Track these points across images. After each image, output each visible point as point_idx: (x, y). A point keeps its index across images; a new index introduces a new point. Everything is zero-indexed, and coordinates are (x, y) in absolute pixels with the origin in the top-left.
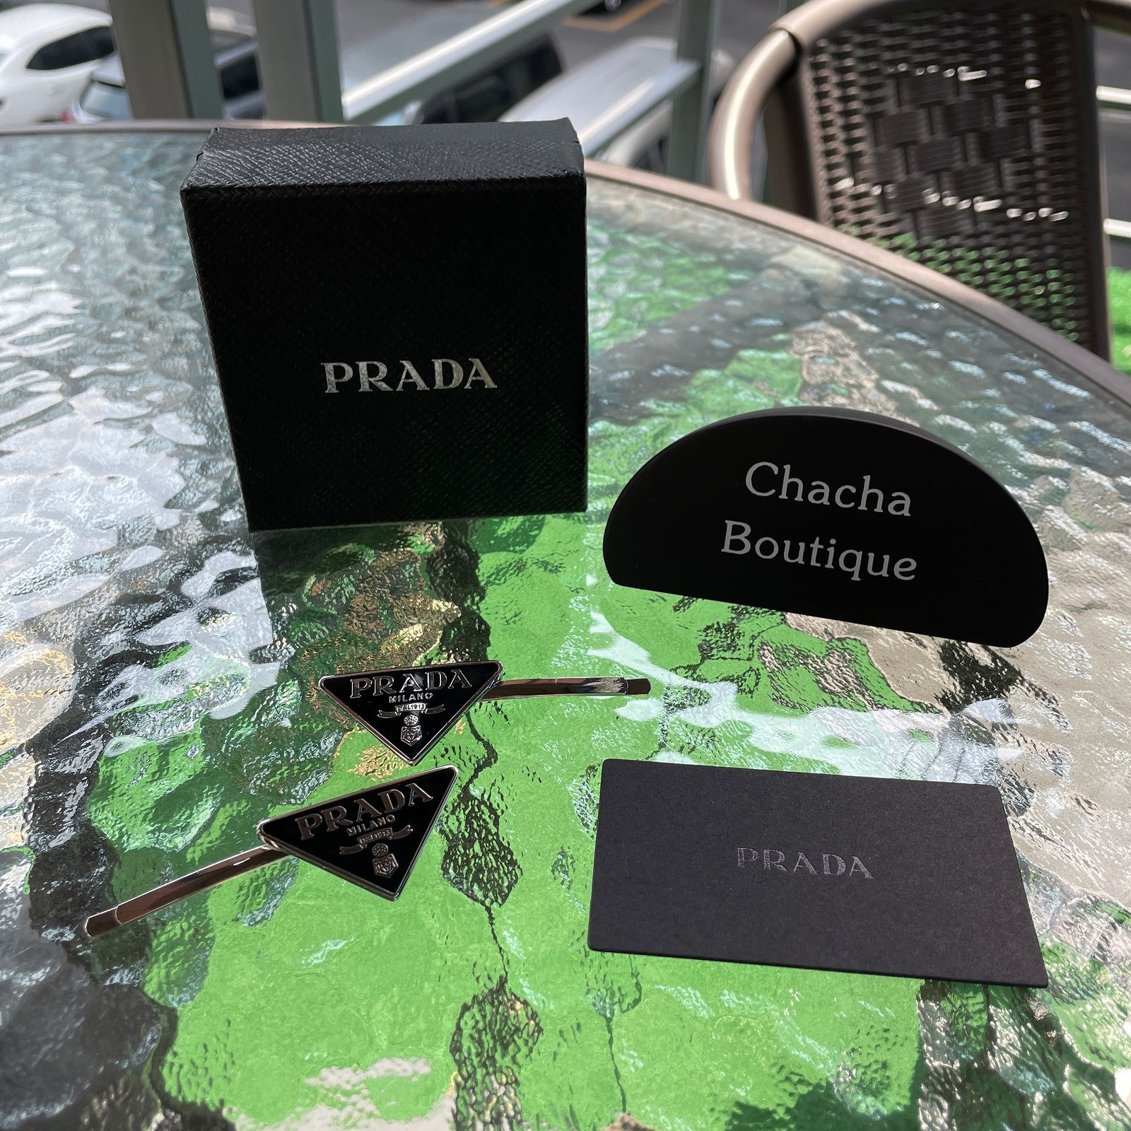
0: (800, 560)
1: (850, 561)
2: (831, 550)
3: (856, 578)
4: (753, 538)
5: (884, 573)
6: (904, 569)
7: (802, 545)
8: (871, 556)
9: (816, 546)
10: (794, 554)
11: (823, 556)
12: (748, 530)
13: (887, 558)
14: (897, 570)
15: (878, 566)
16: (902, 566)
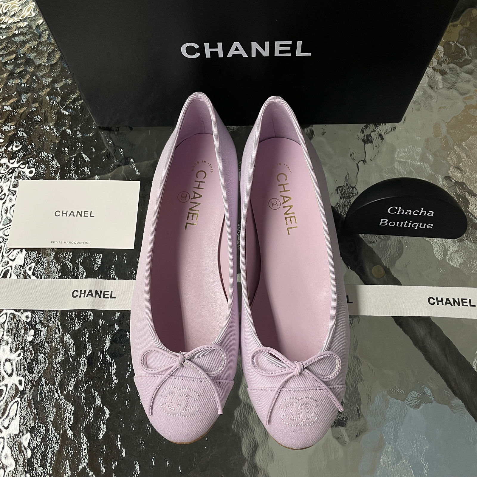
0: (401, 226)
1: (415, 225)
2: (410, 224)
3: (416, 228)
4: (388, 222)
5: (424, 227)
6: (429, 226)
7: (402, 223)
8: (421, 224)
9: (406, 223)
10: (399, 224)
11: (407, 225)
12: (387, 220)
13: (425, 224)
14: (427, 227)
15: (422, 226)
16: (429, 225)
